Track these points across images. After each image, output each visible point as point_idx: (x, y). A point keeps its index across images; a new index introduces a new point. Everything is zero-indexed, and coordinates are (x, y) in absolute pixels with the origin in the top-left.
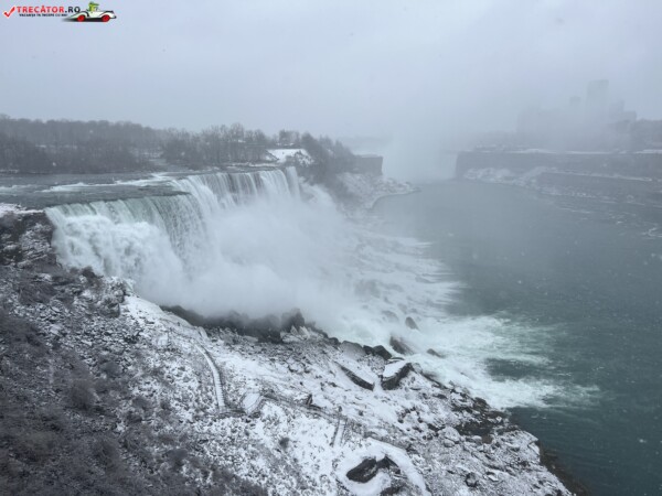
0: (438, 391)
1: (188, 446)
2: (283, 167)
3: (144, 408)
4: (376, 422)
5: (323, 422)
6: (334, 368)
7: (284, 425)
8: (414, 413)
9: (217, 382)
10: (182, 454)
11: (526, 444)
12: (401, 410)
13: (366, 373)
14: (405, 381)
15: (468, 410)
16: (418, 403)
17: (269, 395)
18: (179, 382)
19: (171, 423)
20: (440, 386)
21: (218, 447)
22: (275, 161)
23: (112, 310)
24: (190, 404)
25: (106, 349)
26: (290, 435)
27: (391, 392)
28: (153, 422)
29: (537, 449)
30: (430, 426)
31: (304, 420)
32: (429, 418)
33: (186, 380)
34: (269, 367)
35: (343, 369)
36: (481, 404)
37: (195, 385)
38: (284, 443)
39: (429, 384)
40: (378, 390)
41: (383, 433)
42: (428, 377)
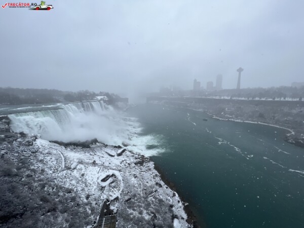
0: (132, 155)
1: (49, 181)
2: (99, 101)
3: (34, 172)
4: (114, 165)
5: (96, 167)
6: (103, 152)
7: (84, 170)
8: (125, 162)
9: (63, 161)
10: (46, 184)
11: (151, 165)
12: (121, 161)
13: (113, 153)
14: (124, 154)
15: (139, 158)
16: (126, 158)
17: (81, 162)
18: (49, 163)
19: (43, 175)
20: (133, 153)
21: (60, 180)
22: (97, 99)
23: (30, 144)
24: (52, 168)
25: (23, 156)
26: (85, 173)
27: (120, 157)
28: (37, 176)
29: (154, 165)
30: (129, 164)
31: (91, 168)
32: (128, 162)
33: (52, 162)
34: (83, 154)
35: (106, 152)
36: (143, 156)
37: (55, 163)
38: (83, 175)
39: (130, 153)
40: (116, 157)
41: (115, 167)
42: (130, 152)
